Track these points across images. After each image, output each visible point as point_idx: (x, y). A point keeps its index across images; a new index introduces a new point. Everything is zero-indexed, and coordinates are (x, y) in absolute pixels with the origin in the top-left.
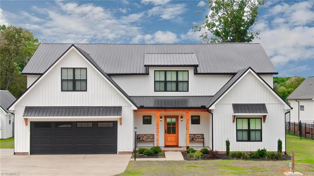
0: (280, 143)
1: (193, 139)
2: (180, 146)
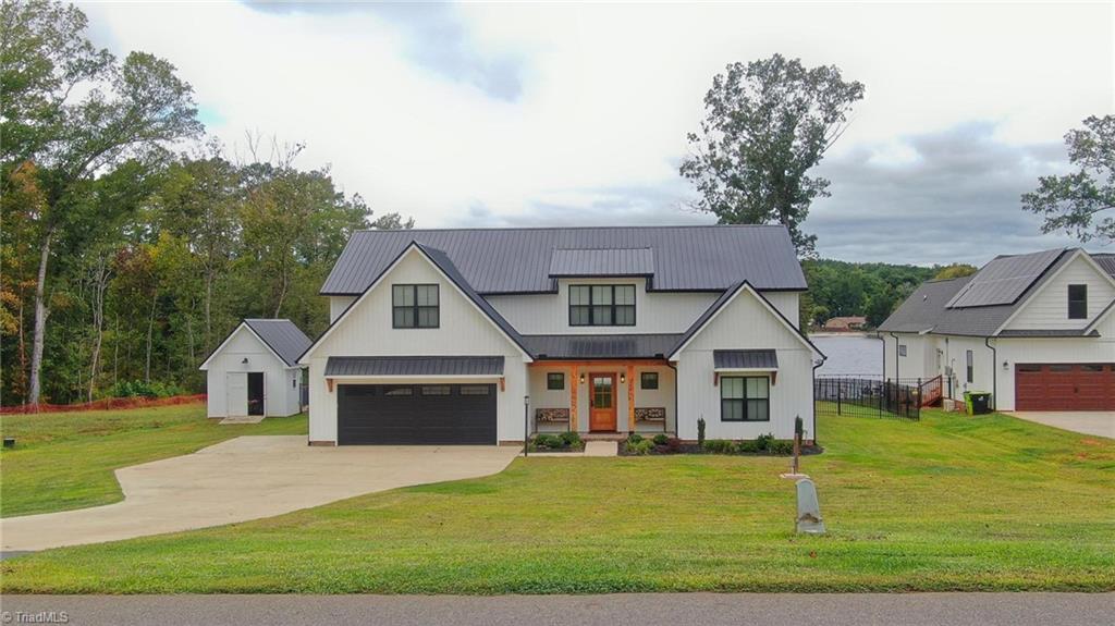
0: (799, 423)
1: (643, 418)
2: (619, 430)
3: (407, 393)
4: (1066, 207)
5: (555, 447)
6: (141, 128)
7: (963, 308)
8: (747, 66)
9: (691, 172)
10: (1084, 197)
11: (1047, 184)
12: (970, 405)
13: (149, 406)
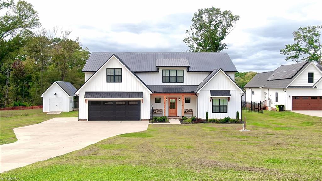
0: (238, 114)
1: (186, 112)
2: (178, 116)
3: (111, 104)
4: (293, 53)
5: (160, 121)
6: (21, 24)
7: (273, 80)
8: (204, 10)
9: (186, 41)
10: (298, 50)
11: (288, 47)
12: (278, 109)
13: (23, 109)
